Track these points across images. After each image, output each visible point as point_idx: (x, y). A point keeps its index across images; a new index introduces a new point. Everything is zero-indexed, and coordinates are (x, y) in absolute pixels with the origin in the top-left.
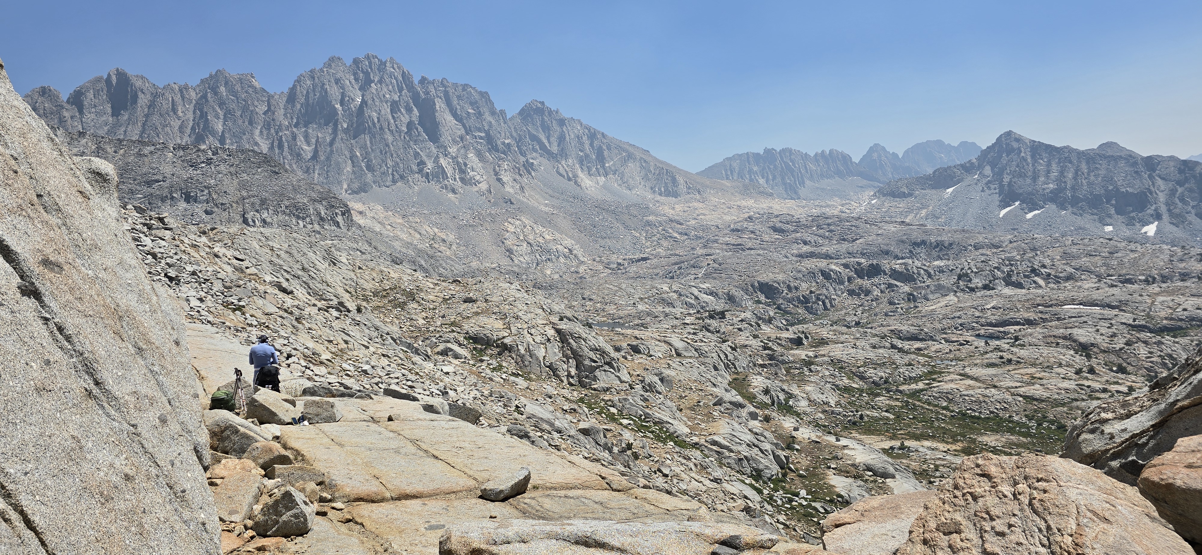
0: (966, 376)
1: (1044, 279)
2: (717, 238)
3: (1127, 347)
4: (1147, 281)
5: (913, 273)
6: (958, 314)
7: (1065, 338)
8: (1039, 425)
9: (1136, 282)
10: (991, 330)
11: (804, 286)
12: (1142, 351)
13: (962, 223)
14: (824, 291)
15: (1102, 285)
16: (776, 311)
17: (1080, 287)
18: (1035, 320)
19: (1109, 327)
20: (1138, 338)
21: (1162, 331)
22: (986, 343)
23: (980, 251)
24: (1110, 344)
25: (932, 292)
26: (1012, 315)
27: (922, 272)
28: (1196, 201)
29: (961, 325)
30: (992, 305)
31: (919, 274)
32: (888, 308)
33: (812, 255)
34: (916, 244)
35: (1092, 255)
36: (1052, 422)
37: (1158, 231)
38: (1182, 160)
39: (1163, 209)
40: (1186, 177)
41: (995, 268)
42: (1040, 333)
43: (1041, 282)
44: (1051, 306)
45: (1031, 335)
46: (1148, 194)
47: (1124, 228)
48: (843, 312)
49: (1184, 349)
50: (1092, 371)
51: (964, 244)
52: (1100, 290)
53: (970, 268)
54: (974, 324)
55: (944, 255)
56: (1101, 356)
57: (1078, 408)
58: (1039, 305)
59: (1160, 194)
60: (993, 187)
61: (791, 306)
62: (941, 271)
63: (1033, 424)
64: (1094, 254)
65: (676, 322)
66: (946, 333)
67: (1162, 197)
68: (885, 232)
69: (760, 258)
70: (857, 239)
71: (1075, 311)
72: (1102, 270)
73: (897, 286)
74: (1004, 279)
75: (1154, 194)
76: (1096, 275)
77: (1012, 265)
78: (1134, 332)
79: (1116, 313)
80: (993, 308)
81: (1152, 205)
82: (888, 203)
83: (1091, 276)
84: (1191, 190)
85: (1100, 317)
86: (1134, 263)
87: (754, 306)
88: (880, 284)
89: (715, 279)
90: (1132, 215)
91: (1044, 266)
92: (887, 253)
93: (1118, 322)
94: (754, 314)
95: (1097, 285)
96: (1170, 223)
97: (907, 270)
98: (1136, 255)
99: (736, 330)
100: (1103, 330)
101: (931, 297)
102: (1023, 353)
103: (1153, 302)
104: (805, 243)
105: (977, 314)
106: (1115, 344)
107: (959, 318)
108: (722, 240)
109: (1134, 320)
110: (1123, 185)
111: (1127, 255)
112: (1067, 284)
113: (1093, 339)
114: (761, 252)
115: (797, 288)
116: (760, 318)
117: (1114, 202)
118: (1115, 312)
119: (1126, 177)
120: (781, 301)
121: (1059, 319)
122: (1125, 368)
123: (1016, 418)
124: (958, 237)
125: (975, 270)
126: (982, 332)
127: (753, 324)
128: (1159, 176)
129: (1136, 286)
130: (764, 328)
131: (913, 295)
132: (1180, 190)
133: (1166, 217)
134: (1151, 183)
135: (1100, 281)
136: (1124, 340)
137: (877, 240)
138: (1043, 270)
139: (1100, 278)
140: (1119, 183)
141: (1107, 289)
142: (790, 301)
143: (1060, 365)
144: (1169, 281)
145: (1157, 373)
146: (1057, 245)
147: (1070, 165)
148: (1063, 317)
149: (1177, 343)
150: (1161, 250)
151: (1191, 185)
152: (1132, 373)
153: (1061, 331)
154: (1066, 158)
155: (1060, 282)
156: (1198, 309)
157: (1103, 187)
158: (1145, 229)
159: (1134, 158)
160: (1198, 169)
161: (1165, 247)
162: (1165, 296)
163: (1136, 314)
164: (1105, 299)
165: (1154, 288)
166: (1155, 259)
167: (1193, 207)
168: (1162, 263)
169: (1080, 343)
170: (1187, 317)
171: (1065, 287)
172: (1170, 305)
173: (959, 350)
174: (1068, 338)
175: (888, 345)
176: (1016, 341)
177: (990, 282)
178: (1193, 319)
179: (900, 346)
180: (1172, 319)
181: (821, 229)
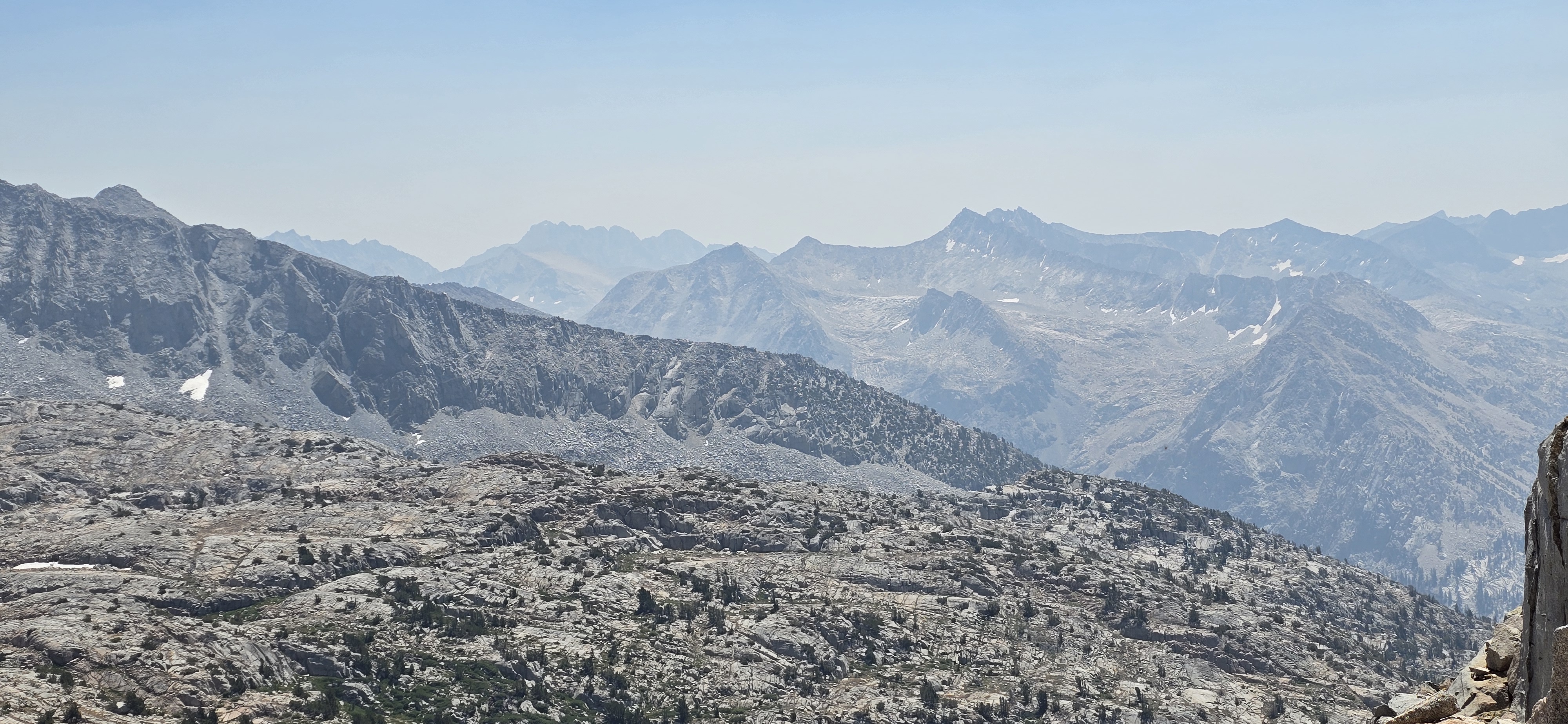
3: (146, 653)
4: (188, 502)
7: (19, 643)
9: (167, 503)
15: (100, 511)
17: (53, 519)
19: (111, 610)
20: (169, 630)
21: (213, 609)
24: (113, 648)
28: (282, 328)
35: (81, 444)
37: (213, 391)
38: (259, 241)
39: (223, 343)
40: (265, 277)
46: (194, 308)
47: (146, 381)
52: (96, 525)
56: (93, 678)
59: (217, 310)
64: (85, 439)
67: (221, 317)
71: (41, 575)
72: (101, 478)
75: (206, 309)
76: (88, 490)
78: (160, 618)
79: (127, 576)
81: (201, 334)
83: (79, 492)
84: (273, 306)
85: (94, 586)
86: (166, 459)
90: (165, 352)
93: (129, 597)
95: (89, 512)
96: (235, 373)
98: (169, 444)
103: (200, 547)
106: (123, 648)
109: (162, 590)
110: (146, 286)
111: (152, 443)
112: (26, 512)
113: (77, 640)
117: (127, 322)
118: (125, 573)
119: (152, 268)
121: (5, 597)
122: (141, 701)
128: (217, 272)
129: (167, 513)
132: (254, 303)
133: (227, 359)
134: (200, 286)
135: (95, 503)
136: (141, 637)
139: (96, 494)
140: (139, 281)
141: (110, 521)
144: (230, 500)
145: (202, 704)
146: (8, 419)
147: (38, 230)
148: (15, 592)
149: (242, 634)
150: (216, 433)
151: (274, 293)
152: (154, 712)
153: (11, 625)
154: (30, 213)
155: (10, 508)
156: (282, 558)
157: (106, 286)
158: (188, 385)
159: (169, 227)
160: (287, 262)
161: (224, 425)
162: (222, 533)
163: (166, 576)
164: (106, 544)
165: (202, 517)
166: (204, 453)
167: (276, 341)
168: (218, 461)
169: (51, 652)
170: (261, 578)
171: (22, 519)
172: (232, 552)
174: (26, 640)
178: (271, 580)
180: (233, 584)
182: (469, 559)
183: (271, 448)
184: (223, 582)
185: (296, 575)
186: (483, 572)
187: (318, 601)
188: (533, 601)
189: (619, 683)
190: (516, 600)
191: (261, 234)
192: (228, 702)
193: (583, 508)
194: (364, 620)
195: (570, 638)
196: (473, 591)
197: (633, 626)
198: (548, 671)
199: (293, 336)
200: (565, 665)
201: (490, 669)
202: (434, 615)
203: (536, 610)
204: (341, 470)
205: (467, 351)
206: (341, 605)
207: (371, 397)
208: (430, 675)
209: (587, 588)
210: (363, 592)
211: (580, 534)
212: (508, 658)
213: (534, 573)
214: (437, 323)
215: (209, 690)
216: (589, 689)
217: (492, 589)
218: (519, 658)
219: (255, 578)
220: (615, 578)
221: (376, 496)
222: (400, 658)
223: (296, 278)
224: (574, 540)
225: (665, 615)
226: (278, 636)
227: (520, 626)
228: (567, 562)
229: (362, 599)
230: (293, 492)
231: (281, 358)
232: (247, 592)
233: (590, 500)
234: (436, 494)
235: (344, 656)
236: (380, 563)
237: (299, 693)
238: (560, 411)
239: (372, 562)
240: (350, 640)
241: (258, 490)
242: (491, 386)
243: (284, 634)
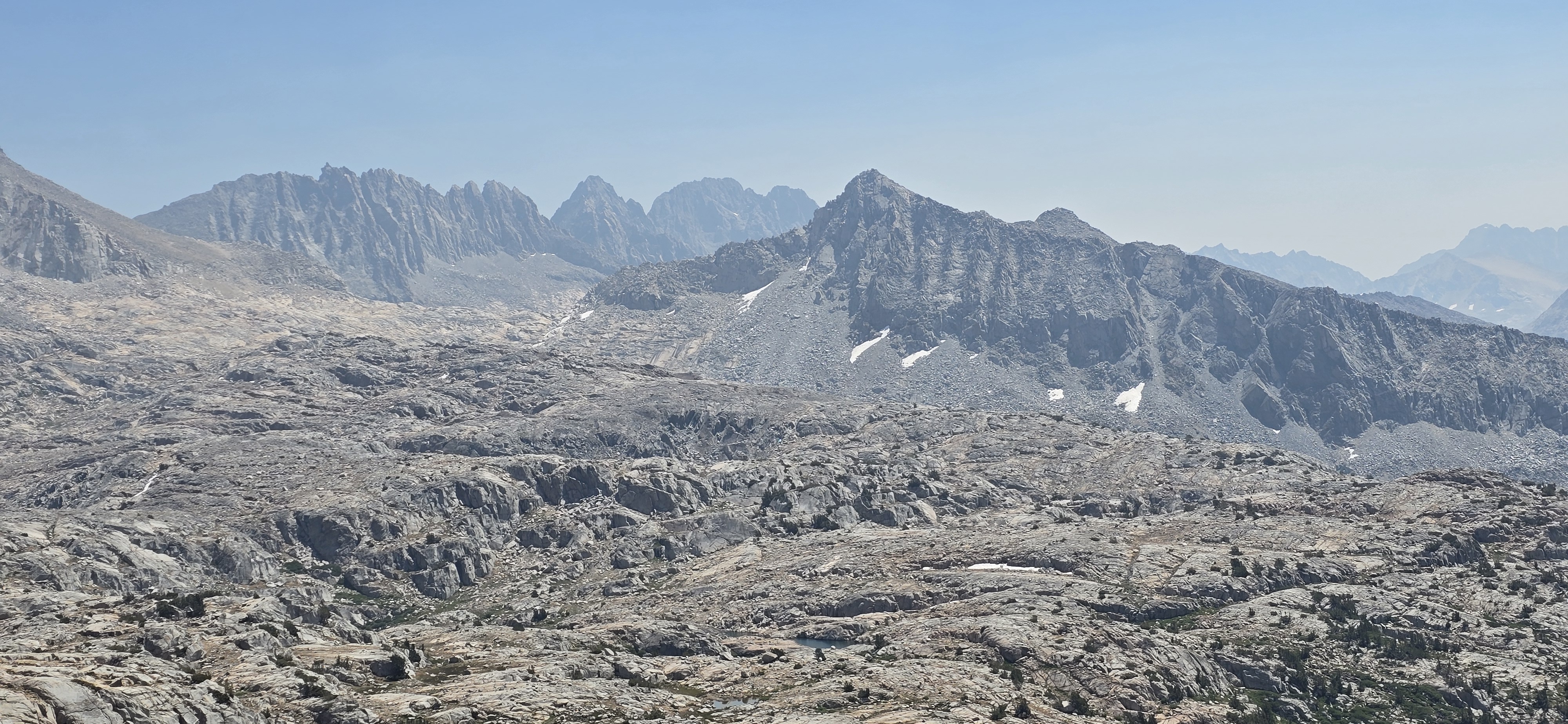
1: (934, 504)
2: (189, 395)
3: (1088, 656)
4: (1124, 511)
5: (669, 489)
6: (761, 587)
7: (970, 640)
9: (1105, 511)
10: (828, 624)
11: (414, 523)
12: (1116, 662)
13: (773, 374)
14: (463, 536)
15: (1044, 518)
16: (340, 589)
17: (1003, 522)
18: (916, 597)
19: (1055, 612)
20: (1109, 635)
21: (1149, 617)
22: (819, 654)
23: (810, 438)
24: (1057, 648)
25: (709, 537)
26: (871, 587)
28: (1211, 341)
29: (767, 613)
30: (832, 564)
31: (681, 492)
32: (608, 575)
33: (436, 444)
34: (677, 421)
35: (1026, 453)
37: (1146, 403)
38: (1188, 256)
39: (1154, 357)
40: (1194, 291)
41: (840, 478)
42: (925, 628)
43: (929, 511)
44: (947, 566)
45: (907, 632)
46: (1127, 322)
47: (1083, 393)
48: (505, 590)
49: (1191, 657)
50: (1022, 711)
51: (777, 423)
52: (1040, 530)
53: (788, 479)
54: (794, 611)
55: (735, 447)
56: (1040, 676)
58: (924, 564)
59: (1148, 324)
60: (837, 293)
61: (380, 576)
62: (729, 486)
64: (1029, 449)
65: (60, 630)
66: (733, 633)
67: (1152, 331)
68: (609, 391)
69: (303, 452)
70: (544, 406)
71: (993, 575)
72: (1044, 486)
73: (632, 522)
74: (857, 505)
75: (1138, 324)
76: (1032, 497)
77: (872, 472)
78: (1100, 622)
79: (1069, 580)
80: (834, 571)
81: (1134, 348)
82: (618, 321)
83: (1024, 499)
84: (1202, 320)
85: (1039, 588)
86: (1103, 469)
87: (284, 577)
88: (594, 518)
89: (179, 506)
90: (1099, 366)
91: (935, 476)
92: (612, 441)
93: (1071, 600)
94: (283, 600)
95: (1033, 518)
96: (1166, 386)
97: (656, 482)
98: (1106, 454)
99: (230, 647)
101: (705, 546)
102: (892, 675)
103: (1136, 555)
104: (420, 413)
105: (801, 586)
106: (1067, 649)
107: (764, 595)
108: (202, 400)
109: (1102, 595)
110: (1082, 303)
111: (1090, 453)
112: (978, 517)
113: (1025, 639)
114: (308, 435)
115: (395, 530)
116: (297, 612)
117: (1065, 338)
118: (1067, 577)
119: (1087, 285)
120: (354, 564)
121: (962, 595)
122: (1085, 702)
124: (765, 405)
125: (799, 483)
126: (807, 629)
127: (279, 627)
128: (1148, 288)
129: (1105, 520)
130: (306, 638)
131: (667, 544)
132: (1184, 317)
133: (1158, 373)
134: (1132, 302)
135: (1039, 509)
136: (1083, 640)
137: (591, 408)
138: (933, 485)
139: (1039, 501)
140: (1076, 298)
141: (1052, 527)
142: (376, 563)
143: (964, 700)
144: (1163, 510)
145: (1141, 709)
146: (961, 429)
147: (985, 254)
148: (970, 590)
149: (1179, 643)
150: (1149, 444)
151: (1203, 307)
152: (1097, 713)
153: (967, 621)
154: (978, 238)
155: (964, 512)
156: (1214, 569)
157: (1046, 304)
158: (1123, 397)
159: (1103, 246)
160: (1216, 277)
161: (1156, 437)
162: (1156, 542)
163: (1105, 582)
164: (1049, 549)
165: (1137, 526)
166: (1139, 464)
167: (1205, 355)
168: (1151, 472)
169: (1001, 648)
170: (1195, 587)
171: (975, 522)
172: (1166, 561)
173: (761, 674)
174: (980, 637)
175: (608, 668)
176: (878, 648)
177: (829, 512)
178: (1206, 591)
179: (635, 669)
180: (1169, 592)
181: (461, 378)
182: (1407, 578)
183: (1203, 460)
184: (1159, 590)
185: (1229, 587)
186: (1423, 593)
187: (1252, 614)
188: (1478, 625)
190: (1459, 624)
191: (1189, 249)
192: (1166, 709)
193: (1531, 529)
194: (1299, 636)
195: (1520, 668)
196: (1413, 612)
198: (1497, 701)
199: (1222, 349)
200: (1515, 695)
201: (1432, 695)
202: (1371, 635)
203: (1482, 635)
204: (1273, 483)
205: (1401, 362)
206: (1275, 620)
207: (1301, 410)
208: (1368, 695)
209: (1540, 614)
210: (1298, 607)
211: (1529, 557)
212: (1452, 685)
213: (1478, 596)
214: (1369, 334)
215: (1148, 695)
217: (1433, 611)
218: (1464, 685)
219: (1190, 588)
221: (1308, 511)
222: (1337, 677)
223: (1225, 291)
224: (1522, 564)
226: (1213, 646)
227: (1464, 651)
228: (1515, 587)
229: (1296, 614)
230: (1225, 504)
231: (1211, 371)
232: (1182, 601)
233: (1540, 521)
234: (1371, 510)
235: (1280, 671)
236: (1314, 579)
237: (1235, 704)
238: (1503, 425)
239: (1305, 577)
240: (1285, 655)
241: (1191, 501)
242: (1427, 398)
243: (1219, 645)
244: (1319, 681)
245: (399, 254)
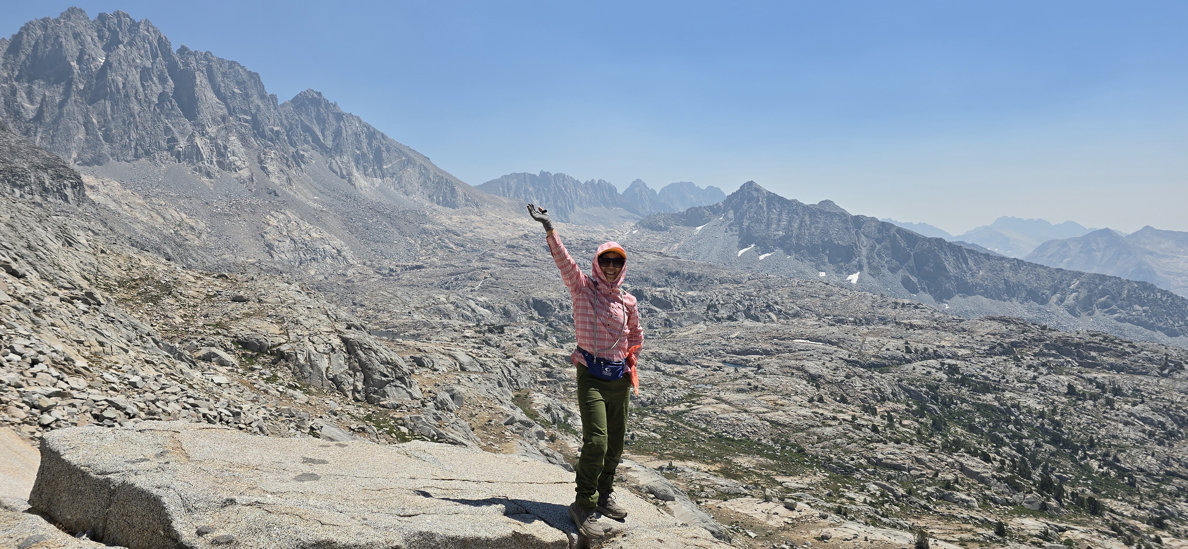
0: (720, 400)
1: (776, 314)
3: (846, 380)
4: (855, 322)
5: (671, 300)
6: (707, 341)
7: (798, 369)
8: (783, 448)
9: (848, 323)
10: (736, 358)
12: (858, 384)
13: (707, 259)
15: (822, 323)
16: (548, 328)
17: (804, 324)
18: (771, 350)
19: (831, 362)
20: (854, 372)
21: (870, 366)
22: (736, 370)
23: (724, 285)
24: (834, 376)
25: (685, 320)
26: (752, 345)
27: (678, 300)
28: (889, 257)
29: (710, 351)
30: (736, 335)
31: (675, 302)
34: (671, 274)
36: (793, 446)
37: (860, 280)
38: (881, 222)
39: (864, 262)
40: (883, 237)
41: (738, 301)
42: (775, 363)
43: (774, 317)
44: (784, 339)
45: (768, 364)
46: (854, 248)
47: (834, 274)
49: (890, 384)
50: (821, 400)
51: (711, 278)
52: (822, 328)
53: (717, 300)
54: (721, 351)
55: (693, 286)
56: (827, 387)
57: (814, 434)
58: (774, 338)
59: (863, 249)
60: (734, 229)
62: (694, 301)
63: (778, 447)
64: (814, 295)
65: (455, 335)
66: (697, 358)
67: (864, 252)
68: (645, 261)
69: (534, 275)
71: (804, 344)
72: (820, 310)
73: (656, 312)
74: (744, 312)
75: (859, 248)
76: (816, 314)
77: (751, 300)
78: (851, 367)
79: (836, 349)
80: (737, 337)
81: (856, 258)
82: (647, 235)
83: (813, 315)
85: (823, 351)
86: (845, 305)
87: (530, 321)
89: (492, 293)
90: (841, 264)
91: (776, 303)
92: (646, 280)
93: (837, 357)
94: (531, 330)
95: (818, 323)
96: (869, 274)
97: (666, 297)
98: (847, 300)
100: (828, 364)
101: (684, 323)
102: (767, 381)
103: (864, 341)
105: (724, 342)
106: (838, 377)
107: (708, 344)
108: (498, 255)
109: (849, 356)
112: (794, 320)
113: (820, 371)
114: (535, 270)
116: (537, 335)
117: (828, 252)
118: (835, 348)
120: (553, 319)
121: (790, 351)
122: (846, 398)
123: (764, 441)
124: (706, 271)
125: (722, 302)
126: (728, 359)
127: (531, 340)
128: (864, 234)
129: (849, 326)
130: (541, 345)
131: (669, 321)
133: (866, 268)
134: (857, 240)
135: (820, 319)
136: (844, 373)
137: (639, 267)
138: (776, 307)
139: (819, 316)
140: (833, 236)
141: (828, 327)
142: (561, 319)
143: (796, 393)
144: (872, 324)
146: (786, 285)
147: (796, 216)
148: (794, 350)
149: (884, 378)
151: (887, 243)
153: (794, 362)
154: (794, 211)
155: (788, 318)
156: (897, 349)
157: (821, 238)
158: (850, 277)
159: (846, 216)
160: (893, 231)
161: (868, 294)
162: (872, 336)
163: (851, 351)
164: (827, 336)
165: (863, 329)
167: (887, 262)
168: (866, 308)
169: (810, 374)
170: (889, 356)
172: (877, 345)
173: (713, 375)
174: (801, 369)
175: (652, 367)
176: (758, 369)
177: (734, 313)
178: (894, 358)
179: (663, 369)
180: (878, 357)
181: (590, 252)
182: (981, 359)
183: (888, 305)
184: (874, 356)
185: (904, 357)
186: (988, 366)
187: (914, 369)
188: (1013, 381)
189: (1058, 424)
190: (1005, 380)
192: (879, 404)
193: (1036, 343)
194: (935, 379)
195: (1032, 401)
196: (984, 374)
197: (1064, 399)
198: (1021, 413)
199: (894, 261)
200: (1030, 412)
201: (993, 408)
202: (966, 381)
203: (1015, 386)
204: (919, 316)
205: (971, 270)
206: (924, 372)
207: (927, 288)
208: (965, 406)
209: (1040, 379)
210: (934, 367)
211: (1036, 355)
212: (1001, 405)
213: (1013, 369)
214: (958, 258)
215: (871, 398)
216: (1042, 425)
217: (993, 374)
218: (1007, 406)
219: (887, 356)
220: (1054, 377)
221: (936, 329)
222: (951, 397)
223: (896, 237)
224: (1033, 358)
225: (1082, 397)
226: (898, 381)
227: (1007, 392)
229: (933, 370)
230: (900, 324)
231: (888, 269)
232: (884, 361)
233: (1041, 340)
234: (965, 330)
235: (927, 393)
236: (940, 357)
237: (908, 405)
238: (1014, 299)
239: (936, 356)
240: (929, 387)
241: (884, 321)
242: (981, 286)
243: (900, 380)
244: (944, 399)
245: (566, 205)
